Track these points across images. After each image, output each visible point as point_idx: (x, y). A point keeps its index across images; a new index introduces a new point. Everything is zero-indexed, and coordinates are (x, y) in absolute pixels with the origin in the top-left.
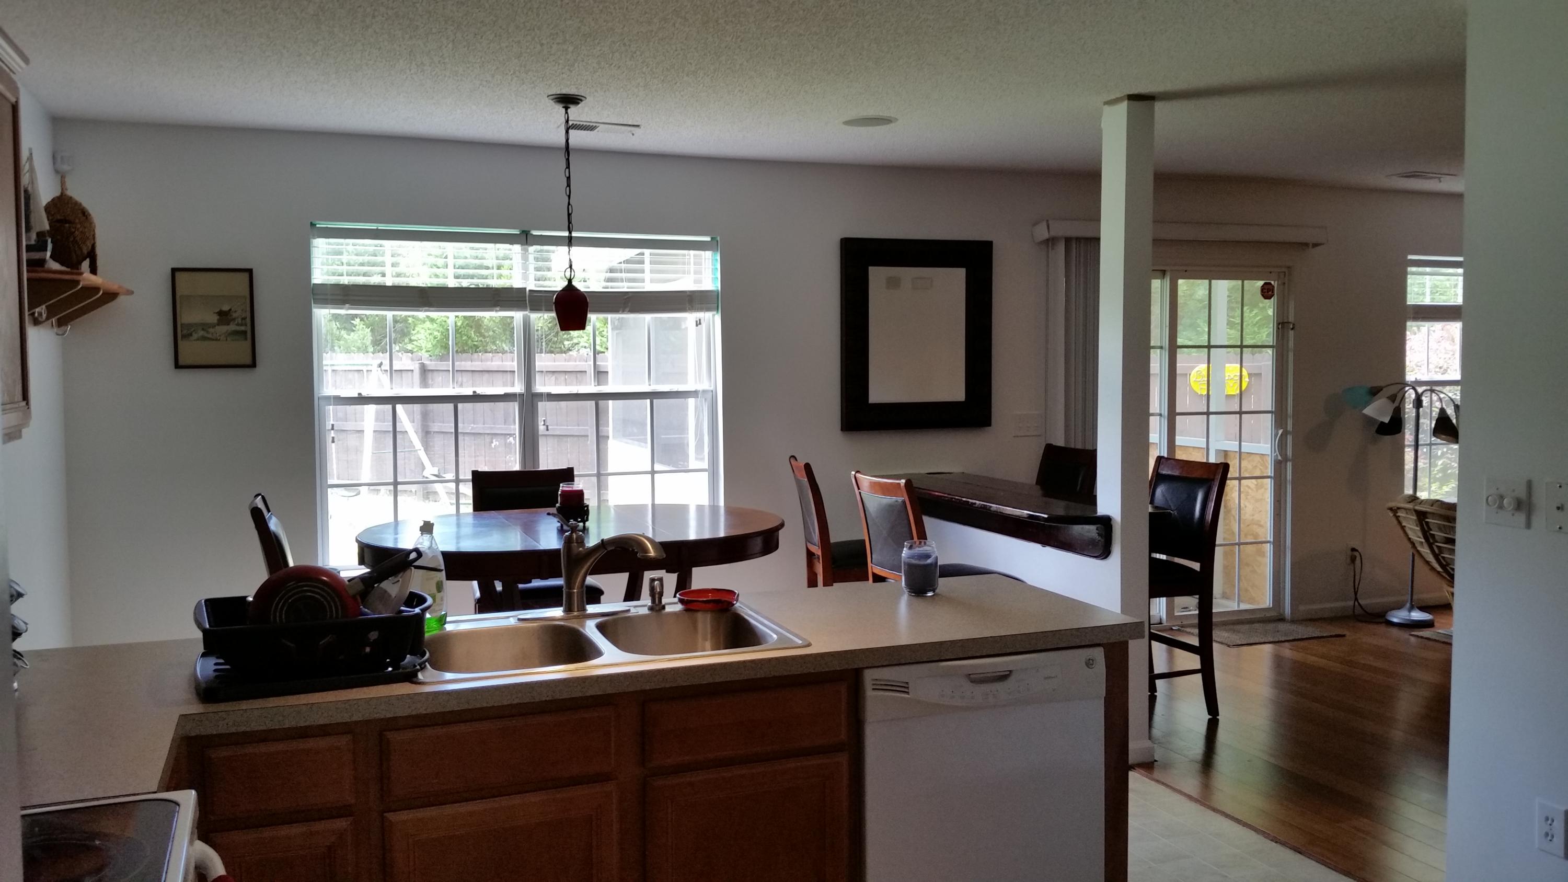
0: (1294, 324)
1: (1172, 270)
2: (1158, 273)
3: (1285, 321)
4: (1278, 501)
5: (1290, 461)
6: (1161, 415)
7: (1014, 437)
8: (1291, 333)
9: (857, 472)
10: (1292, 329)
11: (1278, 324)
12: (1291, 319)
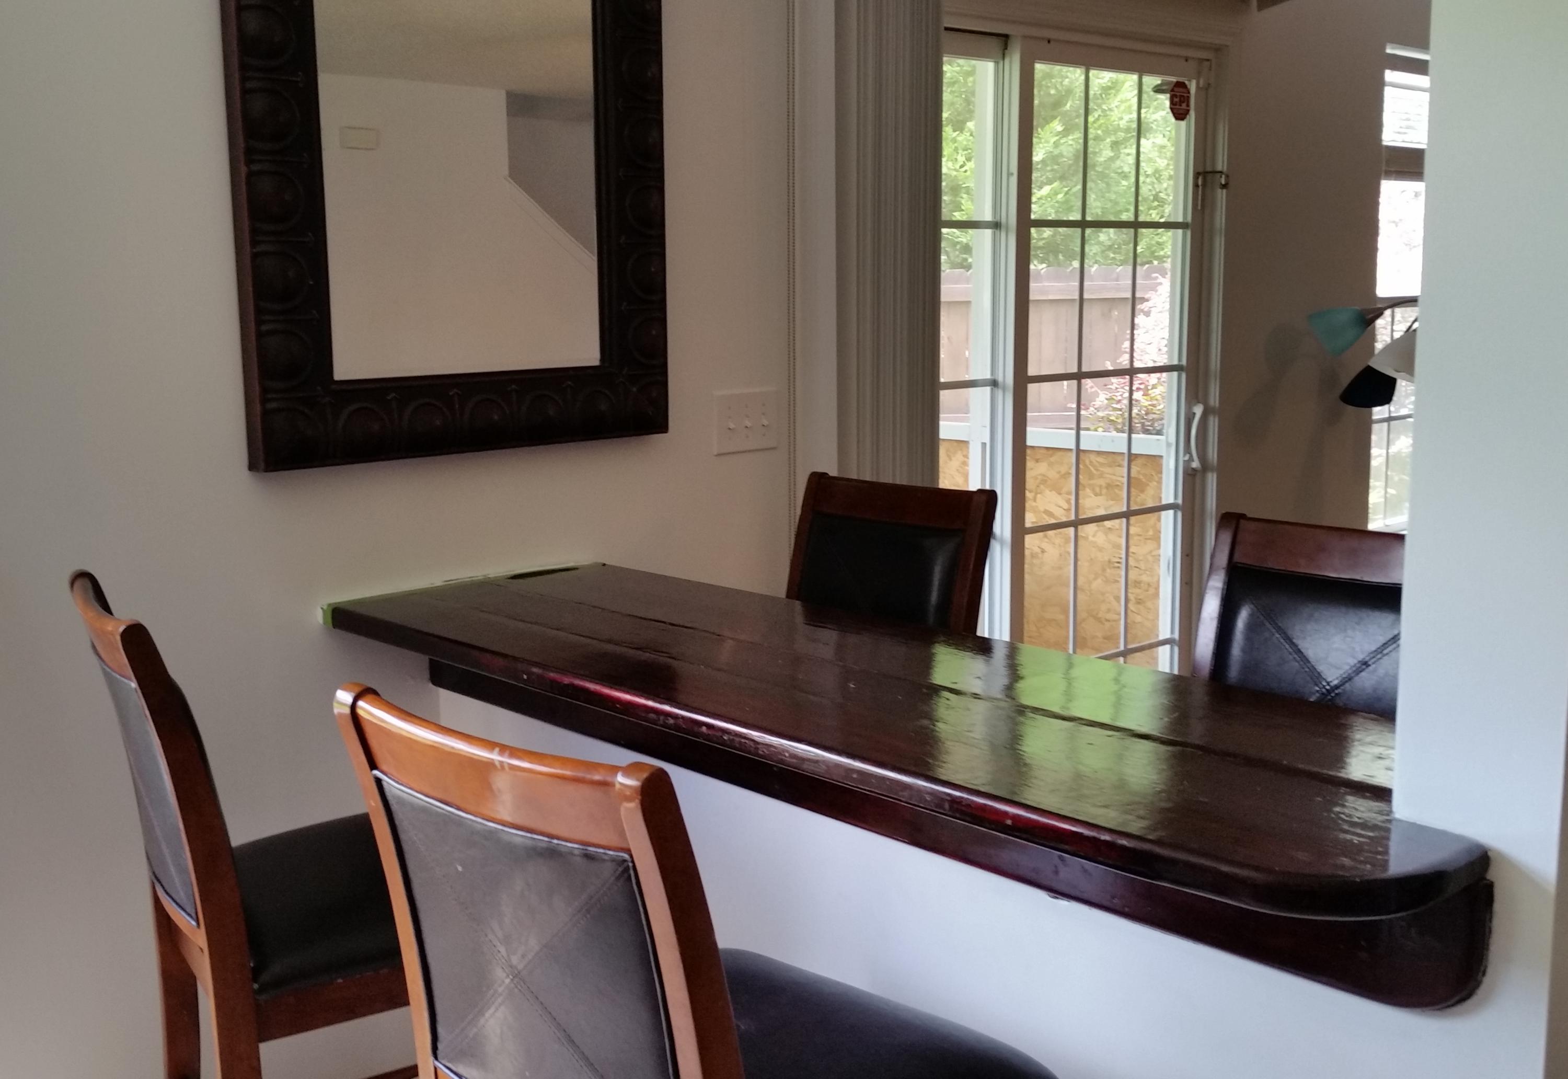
0: (1227, 176)
1: (1025, 37)
2: (995, 43)
3: (1209, 169)
4: (1187, 555)
5: (1212, 471)
6: (994, 383)
7: (719, 455)
8: (1221, 196)
9: (364, 693)
10: (1224, 186)
11: (1197, 175)
12: (1221, 164)
